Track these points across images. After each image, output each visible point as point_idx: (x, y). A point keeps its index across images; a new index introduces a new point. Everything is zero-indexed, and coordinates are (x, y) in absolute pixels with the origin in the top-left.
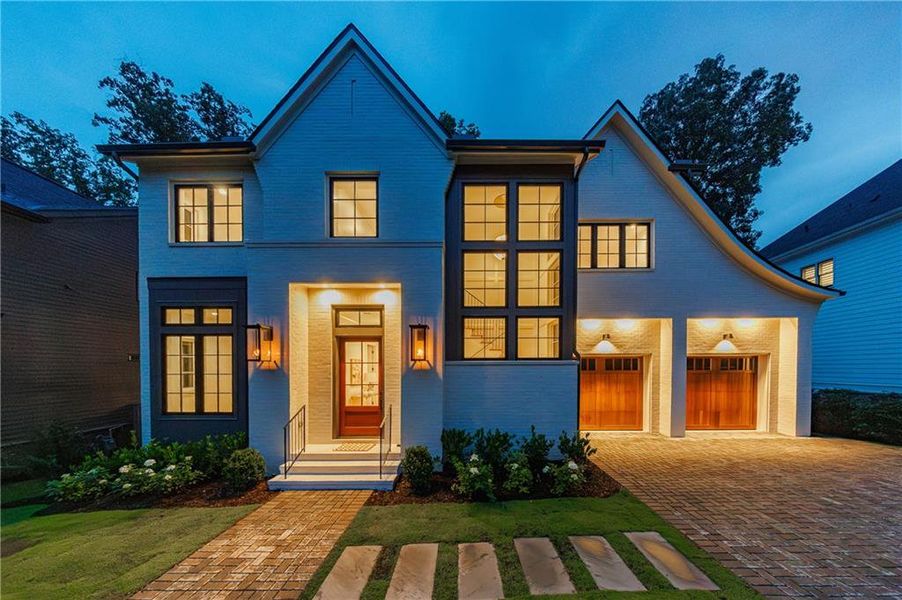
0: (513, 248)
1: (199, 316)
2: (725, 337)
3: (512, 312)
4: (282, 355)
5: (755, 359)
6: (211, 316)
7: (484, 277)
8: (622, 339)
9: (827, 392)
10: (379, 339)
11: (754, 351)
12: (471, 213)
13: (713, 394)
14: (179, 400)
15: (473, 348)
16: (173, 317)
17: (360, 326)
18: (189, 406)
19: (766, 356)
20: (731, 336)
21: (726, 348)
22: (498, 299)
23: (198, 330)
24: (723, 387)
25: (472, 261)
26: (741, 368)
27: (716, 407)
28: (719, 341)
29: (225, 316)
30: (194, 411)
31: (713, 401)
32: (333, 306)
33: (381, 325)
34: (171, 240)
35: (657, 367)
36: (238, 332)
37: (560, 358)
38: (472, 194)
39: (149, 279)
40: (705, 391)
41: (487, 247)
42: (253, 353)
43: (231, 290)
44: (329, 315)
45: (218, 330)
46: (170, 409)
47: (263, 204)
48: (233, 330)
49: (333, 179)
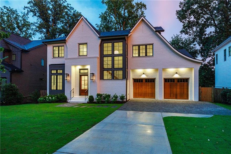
0: (113, 56)
1: (57, 72)
2: (176, 73)
3: (113, 69)
4: (70, 79)
6: (59, 71)
7: (108, 62)
8: (148, 74)
10: (87, 75)
11: (185, 77)
12: (105, 49)
13: (175, 89)
14: (54, 88)
15: (105, 77)
16: (53, 72)
17: (84, 73)
18: (55, 89)
19: (189, 78)
22: (110, 67)
23: (57, 74)
24: (178, 87)
25: (105, 59)
27: (176, 93)
28: (174, 74)
29: (61, 71)
31: (175, 91)
32: (79, 69)
33: (88, 73)
34: (52, 57)
36: (63, 74)
37: (123, 79)
38: (105, 45)
39: (49, 65)
40: (173, 88)
41: (108, 56)
42: (66, 79)
43: (62, 66)
44: (78, 71)
45: (60, 74)
46: (52, 89)
47: (67, 50)
48: (62, 74)
49: (79, 44)
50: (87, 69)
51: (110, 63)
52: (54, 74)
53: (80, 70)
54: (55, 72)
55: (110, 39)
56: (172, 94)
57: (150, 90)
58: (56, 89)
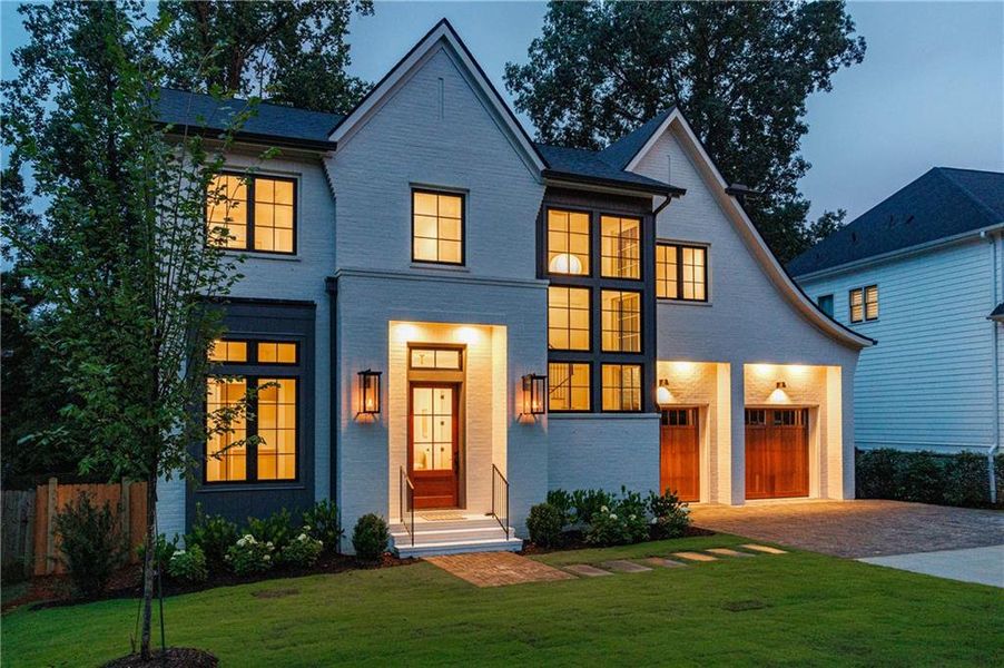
1: (252, 352)
2: (778, 384)
3: (596, 357)
4: (382, 405)
5: (806, 411)
6: (268, 353)
7: (568, 315)
8: (680, 386)
9: (875, 452)
10: (457, 388)
11: (804, 402)
12: (555, 242)
13: (768, 453)
14: (225, 466)
15: (558, 399)
16: (218, 352)
17: (435, 369)
18: (238, 471)
19: (816, 408)
20: (784, 386)
21: (779, 399)
22: (581, 342)
23: (251, 370)
24: (777, 446)
25: (556, 296)
26: (793, 423)
27: (771, 471)
28: (772, 390)
29: (286, 353)
30: (244, 478)
31: (769, 463)
32: (408, 344)
33: (461, 368)
35: (714, 421)
36: (303, 374)
37: (642, 411)
40: (760, 450)
41: (570, 281)
43: (296, 319)
44: (405, 354)
45: (277, 370)
46: (210, 478)
47: (334, 214)
48: (297, 371)
49: (414, 190)
50: (460, 349)
51: (582, 319)
52: (227, 370)
53: (412, 347)
54: (237, 351)
55: (575, 190)
56: (757, 477)
57: (679, 459)
58: (243, 477)
